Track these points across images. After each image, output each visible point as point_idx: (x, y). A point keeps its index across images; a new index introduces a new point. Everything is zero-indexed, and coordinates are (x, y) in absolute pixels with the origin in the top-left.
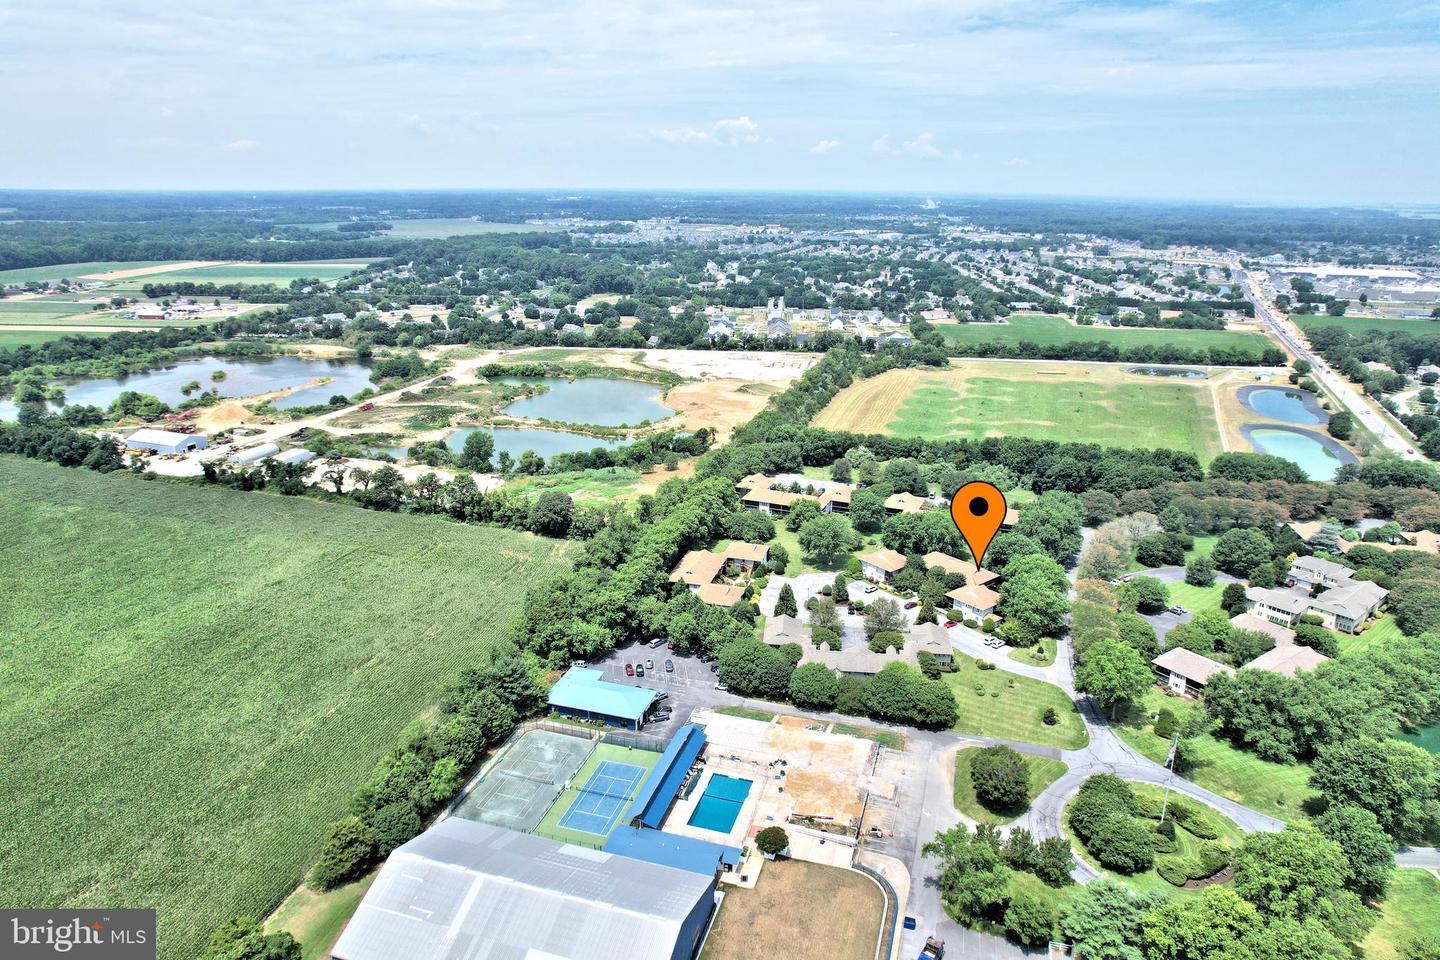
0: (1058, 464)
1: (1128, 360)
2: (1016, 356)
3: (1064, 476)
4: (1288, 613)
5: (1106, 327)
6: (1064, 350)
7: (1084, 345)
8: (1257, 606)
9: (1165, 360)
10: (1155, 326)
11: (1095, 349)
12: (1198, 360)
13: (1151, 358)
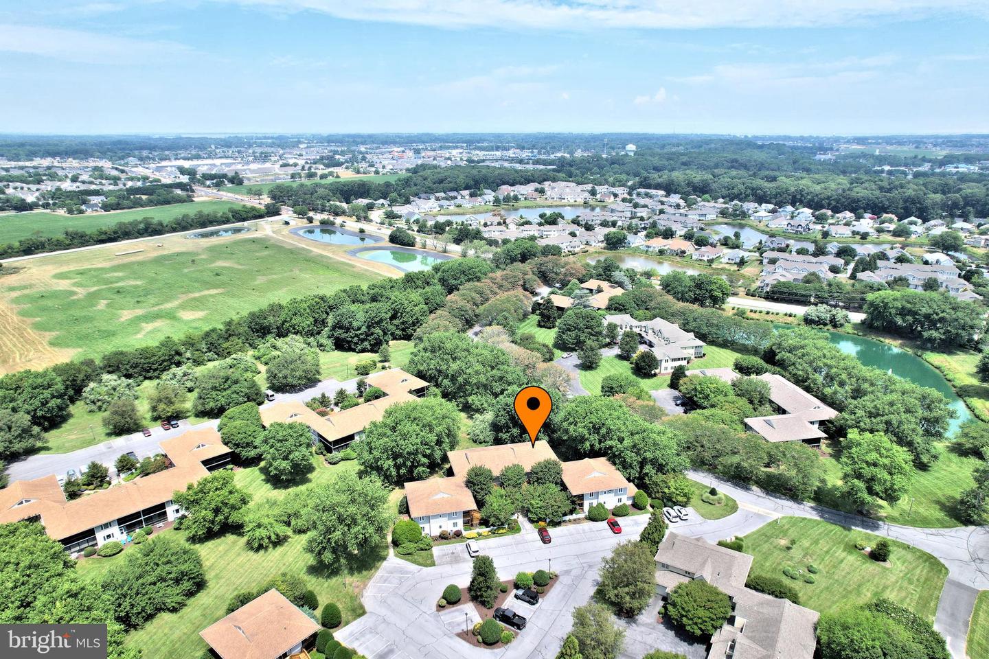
0: (359, 314)
1: (174, 230)
2: (67, 247)
3: (378, 323)
4: (682, 359)
5: (99, 213)
6: (115, 232)
7: (131, 224)
8: (663, 362)
9: (203, 225)
10: (142, 206)
11: (142, 226)
12: (227, 221)
13: (191, 226)
